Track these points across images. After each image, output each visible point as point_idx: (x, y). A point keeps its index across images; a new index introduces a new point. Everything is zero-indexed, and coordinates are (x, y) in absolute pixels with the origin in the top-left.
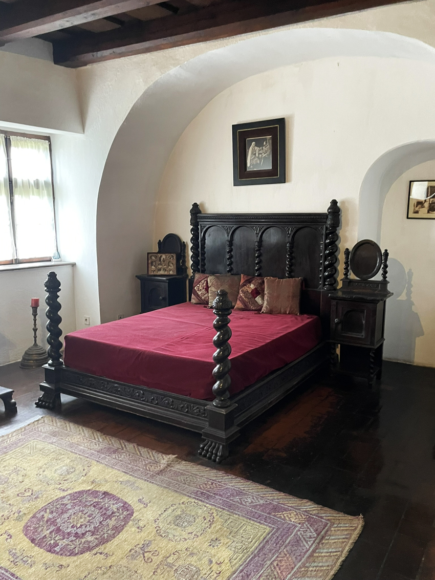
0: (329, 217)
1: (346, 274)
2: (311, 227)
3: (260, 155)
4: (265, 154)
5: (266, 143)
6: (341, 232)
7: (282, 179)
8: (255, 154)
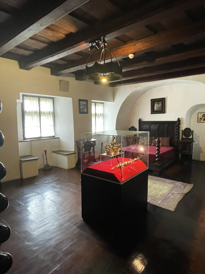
0: (177, 122)
1: (182, 136)
2: (172, 125)
4: (160, 106)
5: (160, 103)
6: (181, 126)
7: (164, 113)
8: (157, 106)
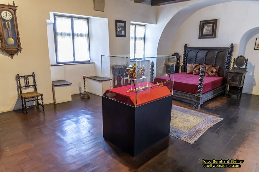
0: (230, 49)
2: (223, 51)
4: (210, 29)
5: (211, 26)
7: (215, 37)
8: (206, 30)
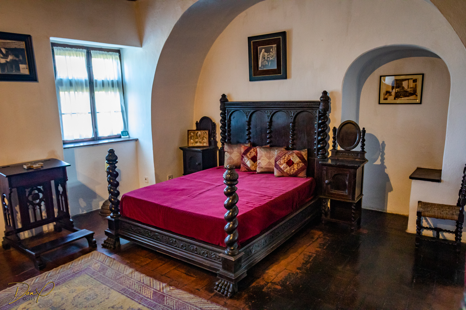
0: (321, 104)
2: (308, 112)
3: (268, 59)
4: (271, 58)
5: (273, 50)
7: (285, 77)
8: (264, 58)
